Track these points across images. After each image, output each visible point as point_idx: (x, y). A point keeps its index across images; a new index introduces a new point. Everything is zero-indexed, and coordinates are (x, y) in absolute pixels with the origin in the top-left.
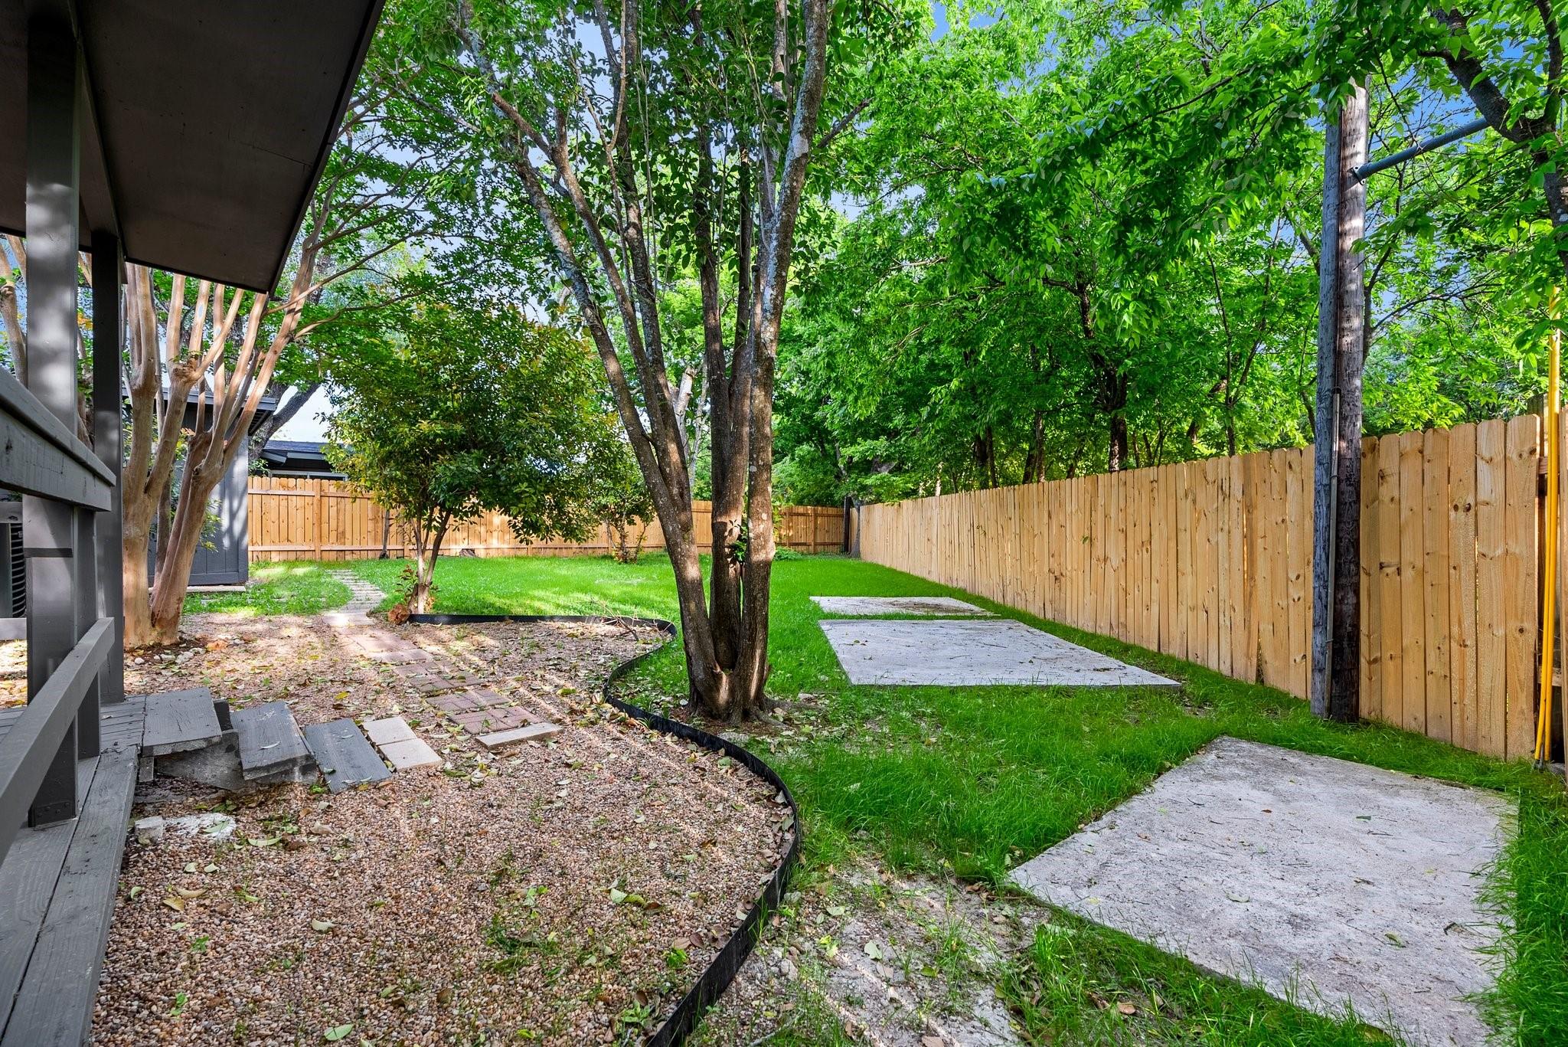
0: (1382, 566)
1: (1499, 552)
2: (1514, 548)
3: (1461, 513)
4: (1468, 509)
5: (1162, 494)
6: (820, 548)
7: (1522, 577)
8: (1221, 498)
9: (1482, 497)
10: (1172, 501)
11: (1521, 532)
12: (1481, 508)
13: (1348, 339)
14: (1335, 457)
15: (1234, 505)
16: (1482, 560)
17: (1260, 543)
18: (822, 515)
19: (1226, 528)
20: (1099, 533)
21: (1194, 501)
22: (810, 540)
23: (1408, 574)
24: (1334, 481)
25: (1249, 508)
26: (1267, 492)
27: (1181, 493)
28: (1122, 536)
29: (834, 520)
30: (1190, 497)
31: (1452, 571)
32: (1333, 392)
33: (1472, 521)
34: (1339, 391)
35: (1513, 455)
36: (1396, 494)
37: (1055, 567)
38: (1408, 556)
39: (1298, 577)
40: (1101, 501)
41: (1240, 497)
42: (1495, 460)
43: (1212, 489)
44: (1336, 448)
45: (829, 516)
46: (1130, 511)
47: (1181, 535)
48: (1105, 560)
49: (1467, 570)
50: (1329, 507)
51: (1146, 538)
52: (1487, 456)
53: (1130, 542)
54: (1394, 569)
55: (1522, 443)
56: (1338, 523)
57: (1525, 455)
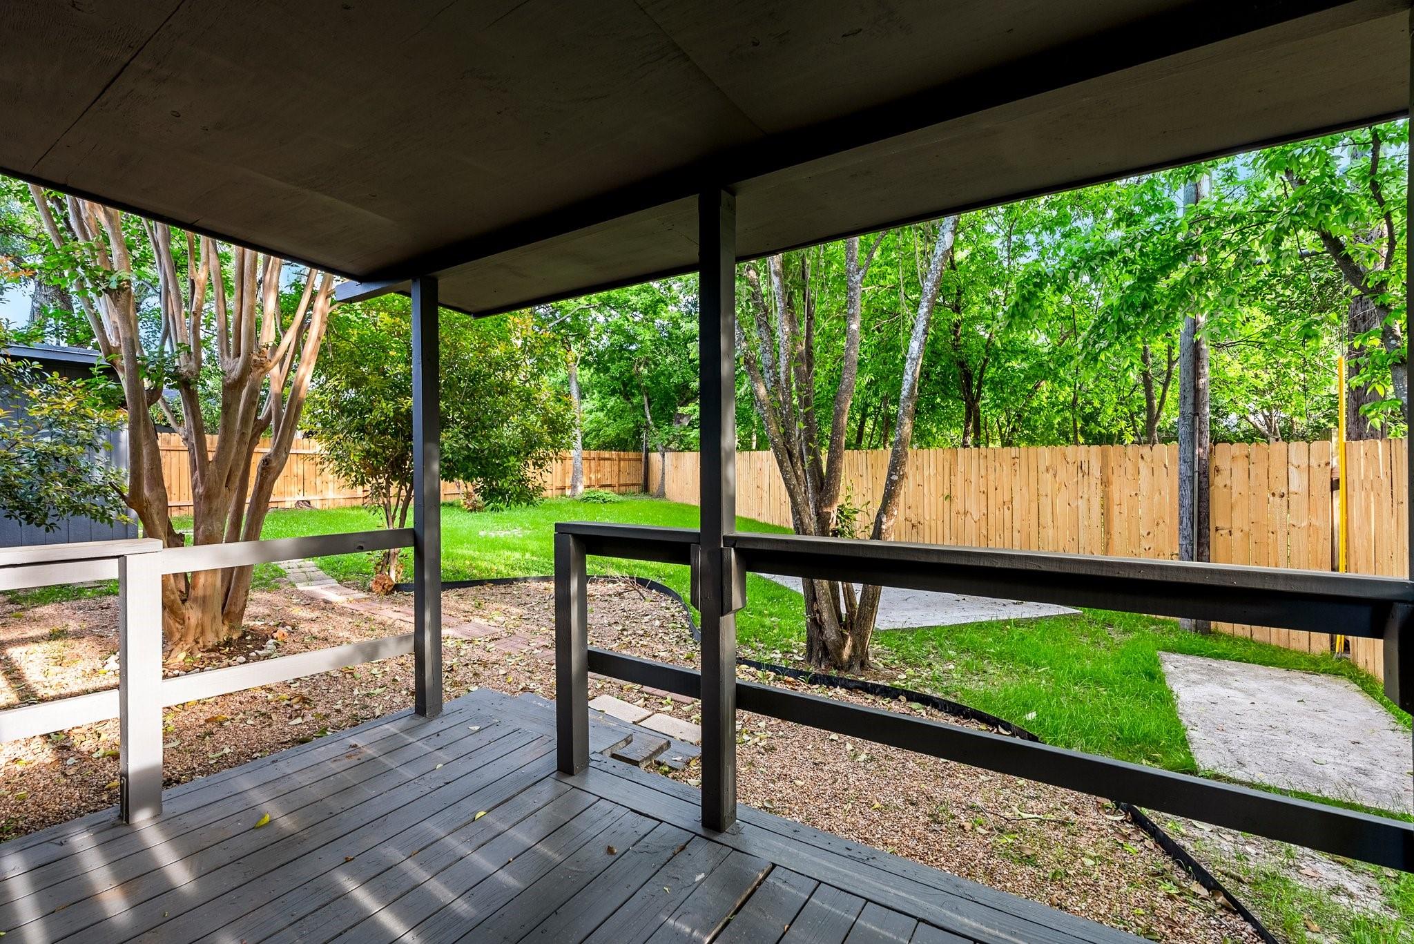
0: (1217, 529)
1: (1305, 524)
2: (1314, 522)
3: (1277, 499)
4: (1283, 496)
5: (1024, 469)
6: (623, 489)
7: (1321, 540)
8: (1080, 475)
9: (1292, 489)
10: (1033, 474)
11: (1320, 512)
12: (1291, 495)
13: (1202, 381)
14: (1196, 458)
15: (1093, 481)
16: (1293, 529)
17: (1116, 509)
18: (624, 460)
19: (1086, 496)
20: (958, 492)
21: (1055, 475)
22: (615, 482)
23: (1237, 534)
24: (1196, 474)
25: (1105, 483)
26: (1122, 473)
27: (1042, 468)
28: (983, 497)
29: (634, 463)
30: (1051, 472)
31: (1270, 534)
32: (1194, 415)
33: (1285, 503)
34: (1198, 414)
35: (1314, 463)
36: (1228, 483)
37: (912, 516)
38: (1237, 524)
39: (1149, 534)
40: (960, 468)
41: (1098, 475)
42: (1302, 467)
43: (1073, 469)
44: (1197, 452)
45: (630, 460)
46: (991, 477)
47: (1043, 499)
48: (965, 513)
49: (1281, 535)
50: (1193, 491)
51: (1007, 498)
52: (1296, 465)
53: (991, 502)
54: (1227, 531)
55: (1321, 458)
56: (1199, 502)
57: (1323, 465)
